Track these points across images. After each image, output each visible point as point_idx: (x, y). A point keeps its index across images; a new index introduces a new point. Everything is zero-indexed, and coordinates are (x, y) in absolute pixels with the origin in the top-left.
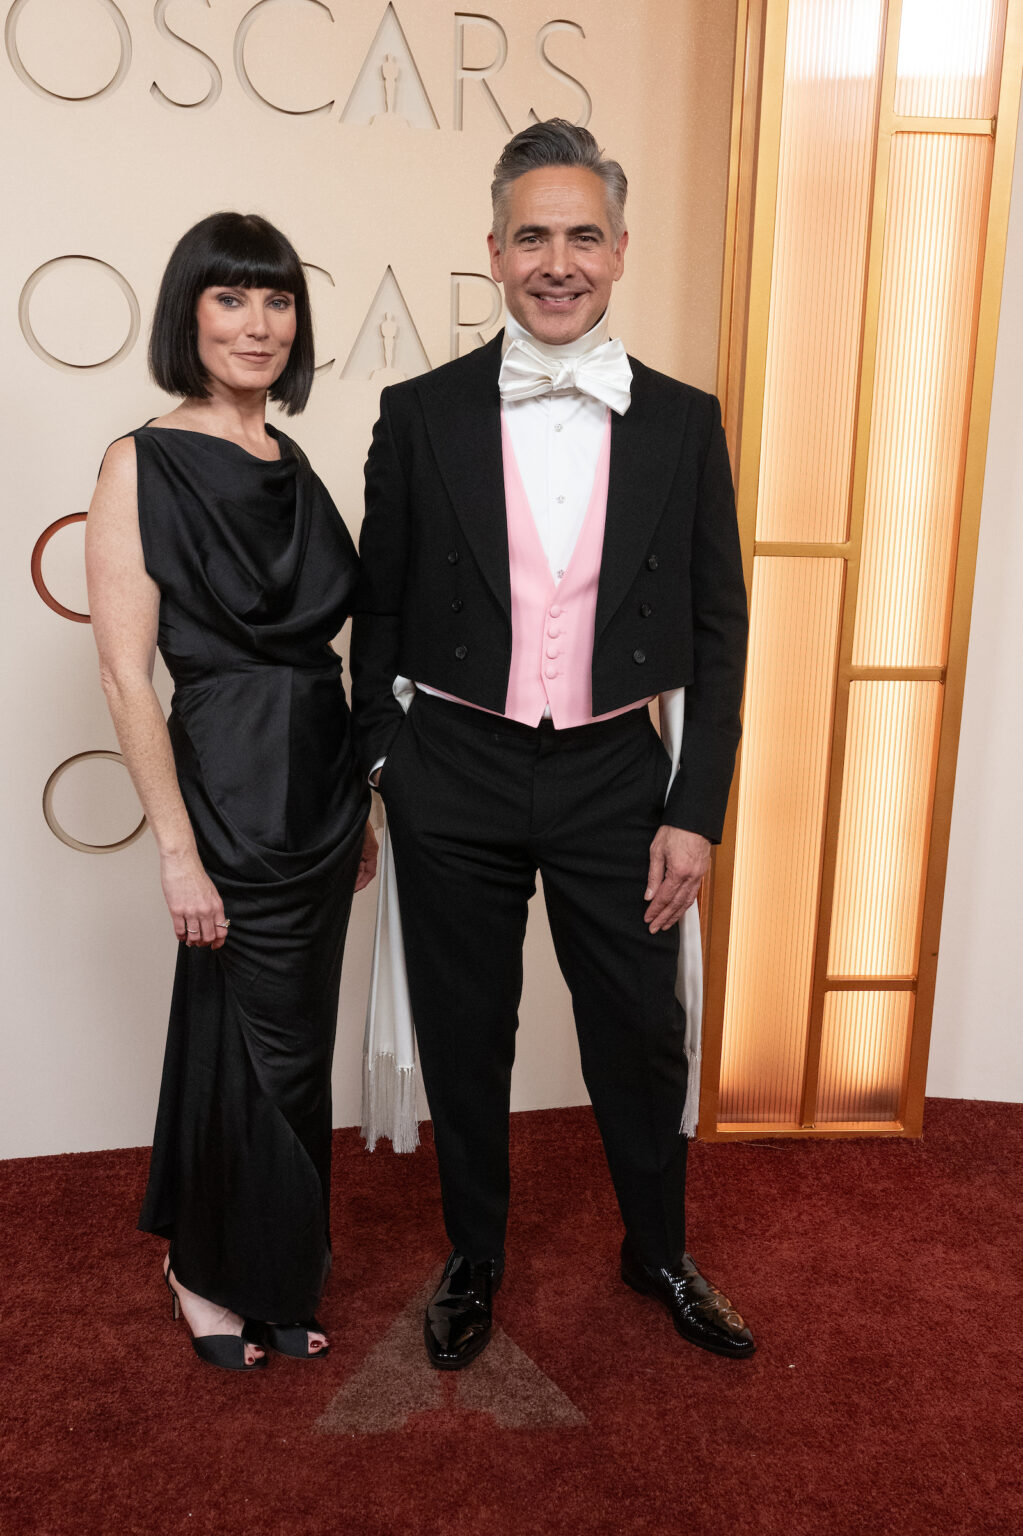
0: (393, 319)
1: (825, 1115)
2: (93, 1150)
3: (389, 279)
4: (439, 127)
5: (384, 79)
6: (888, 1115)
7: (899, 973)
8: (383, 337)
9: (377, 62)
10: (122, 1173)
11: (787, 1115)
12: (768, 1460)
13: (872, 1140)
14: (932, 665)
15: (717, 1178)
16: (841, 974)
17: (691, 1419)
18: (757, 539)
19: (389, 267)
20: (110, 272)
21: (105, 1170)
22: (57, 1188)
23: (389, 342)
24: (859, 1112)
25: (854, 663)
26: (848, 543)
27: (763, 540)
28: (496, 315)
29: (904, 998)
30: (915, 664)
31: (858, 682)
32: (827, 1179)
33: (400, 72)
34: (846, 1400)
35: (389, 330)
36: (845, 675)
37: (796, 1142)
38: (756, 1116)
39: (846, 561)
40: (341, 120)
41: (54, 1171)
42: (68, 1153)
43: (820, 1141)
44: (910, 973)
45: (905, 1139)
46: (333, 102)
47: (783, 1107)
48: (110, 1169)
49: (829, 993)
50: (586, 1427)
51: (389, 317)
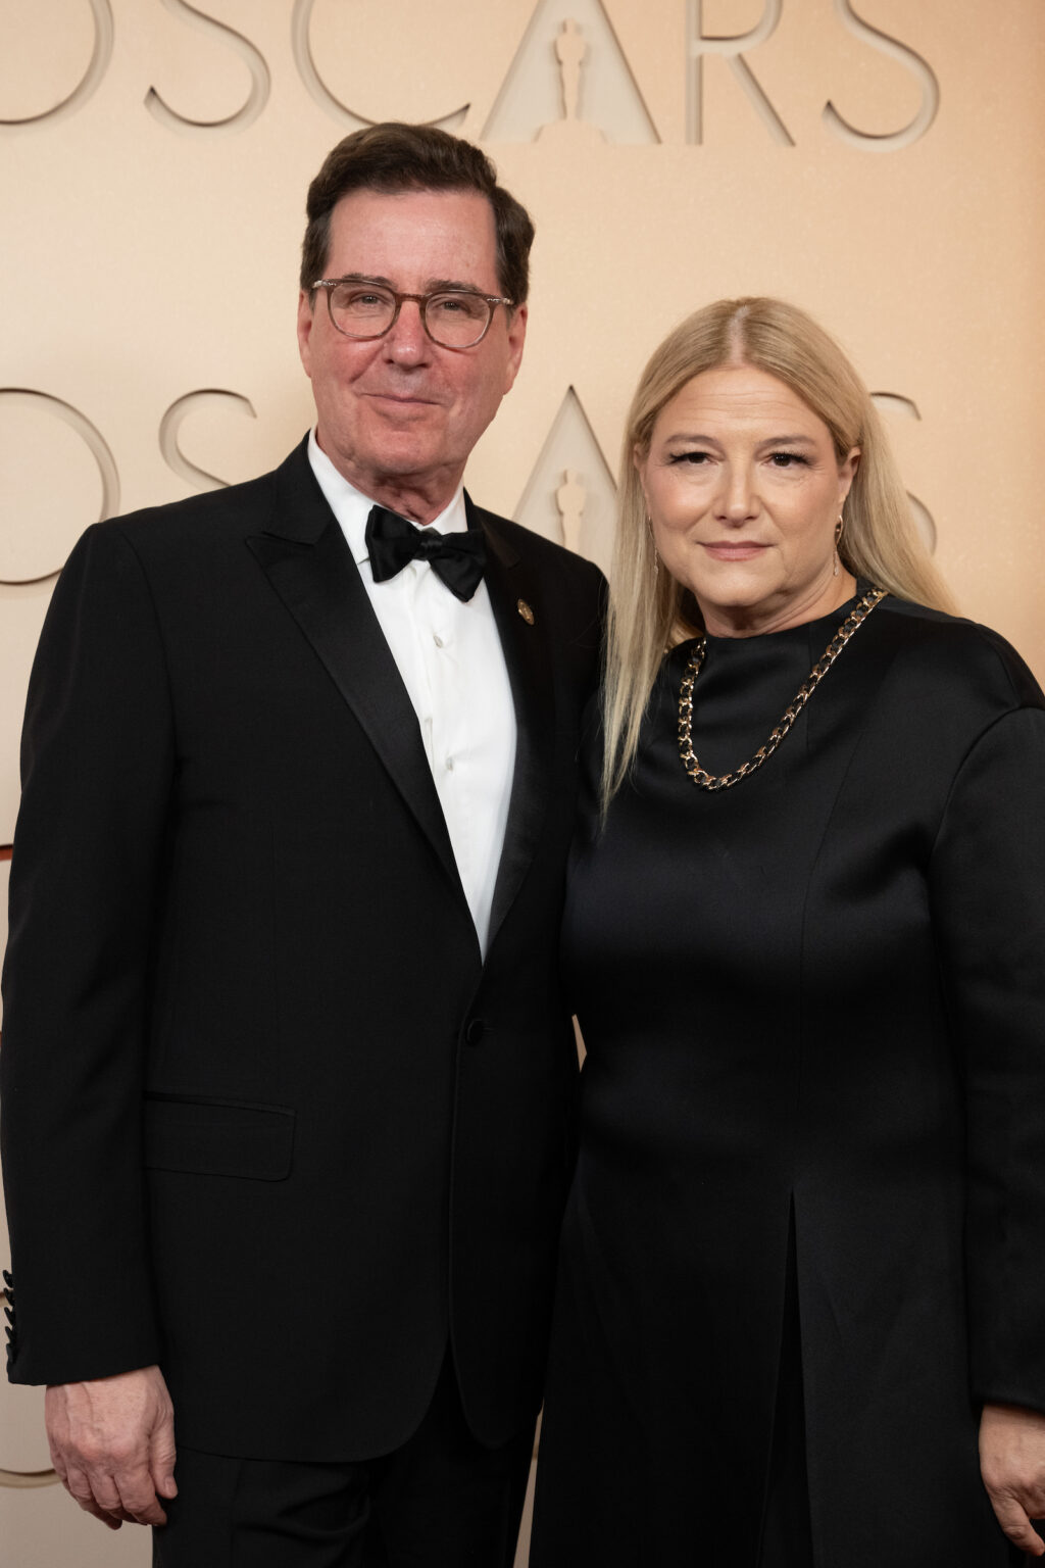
0: (580, 480)
3: (572, 410)
4: (659, 140)
5: (560, 63)
8: (561, 513)
9: (546, 34)
19: (571, 388)
20: (70, 414)
23: (571, 522)
33: (588, 50)
35: (571, 499)
40: (483, 136)
46: (467, 107)
51: (570, 478)
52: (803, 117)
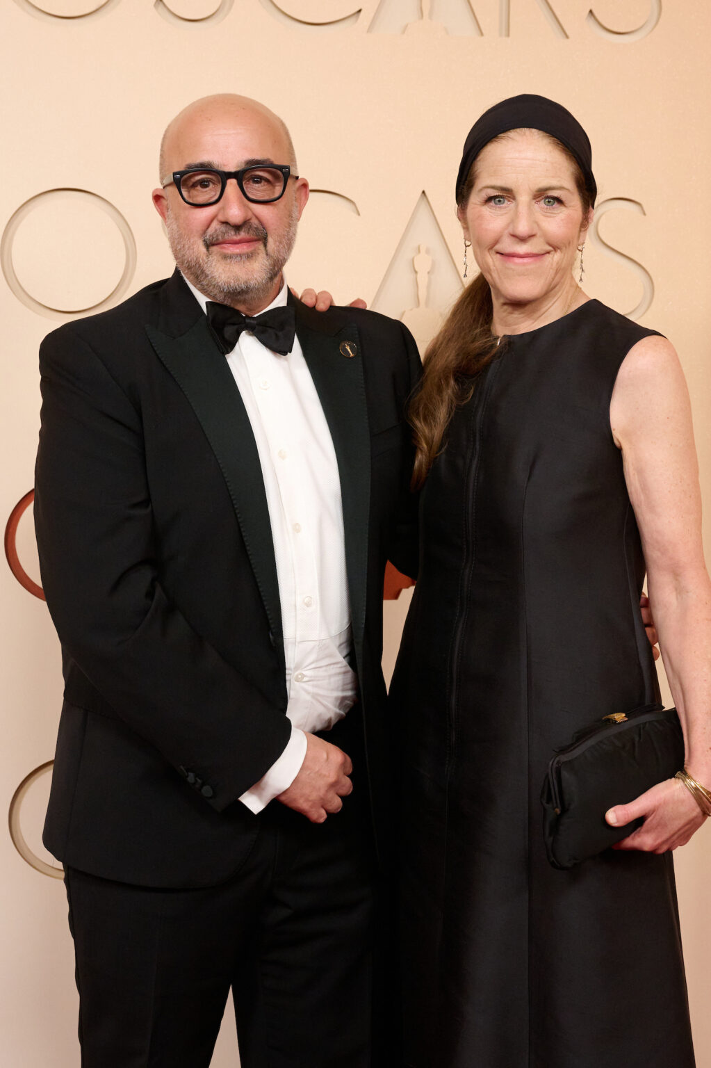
0: (428, 252)
3: (424, 207)
4: (482, 34)
8: (416, 272)
19: (423, 192)
23: (423, 279)
35: (423, 264)
40: (370, 30)
46: (360, 11)
51: (423, 250)
52: (575, 21)
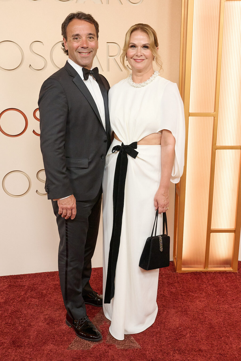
1: (211, 266)
2: (18, 274)
4: (102, 3)
6: (228, 266)
7: (231, 228)
10: (25, 280)
11: (201, 266)
12: (188, 359)
13: (224, 272)
14: (239, 145)
15: (181, 283)
16: (215, 228)
17: (169, 347)
18: (190, 112)
20: (16, 45)
21: (20, 280)
22: (7, 284)
24: (220, 265)
25: (217, 145)
26: (215, 112)
27: (192, 112)
28: (119, 53)
29: (232, 234)
30: (234, 145)
31: (218, 150)
32: (211, 283)
34: (211, 343)
36: (215, 148)
37: (203, 273)
38: (192, 266)
39: (214, 117)
41: (7, 280)
42: (11, 275)
43: (210, 273)
44: (234, 228)
45: (233, 272)
47: (200, 264)
48: (22, 279)
49: (212, 233)
50: (140, 349)
